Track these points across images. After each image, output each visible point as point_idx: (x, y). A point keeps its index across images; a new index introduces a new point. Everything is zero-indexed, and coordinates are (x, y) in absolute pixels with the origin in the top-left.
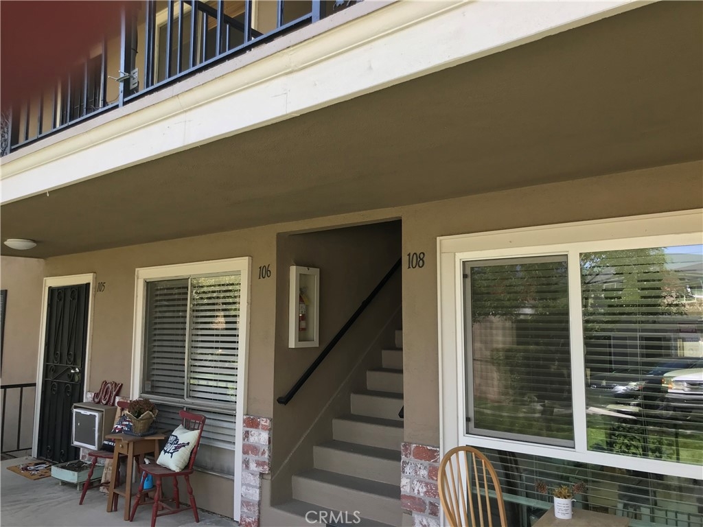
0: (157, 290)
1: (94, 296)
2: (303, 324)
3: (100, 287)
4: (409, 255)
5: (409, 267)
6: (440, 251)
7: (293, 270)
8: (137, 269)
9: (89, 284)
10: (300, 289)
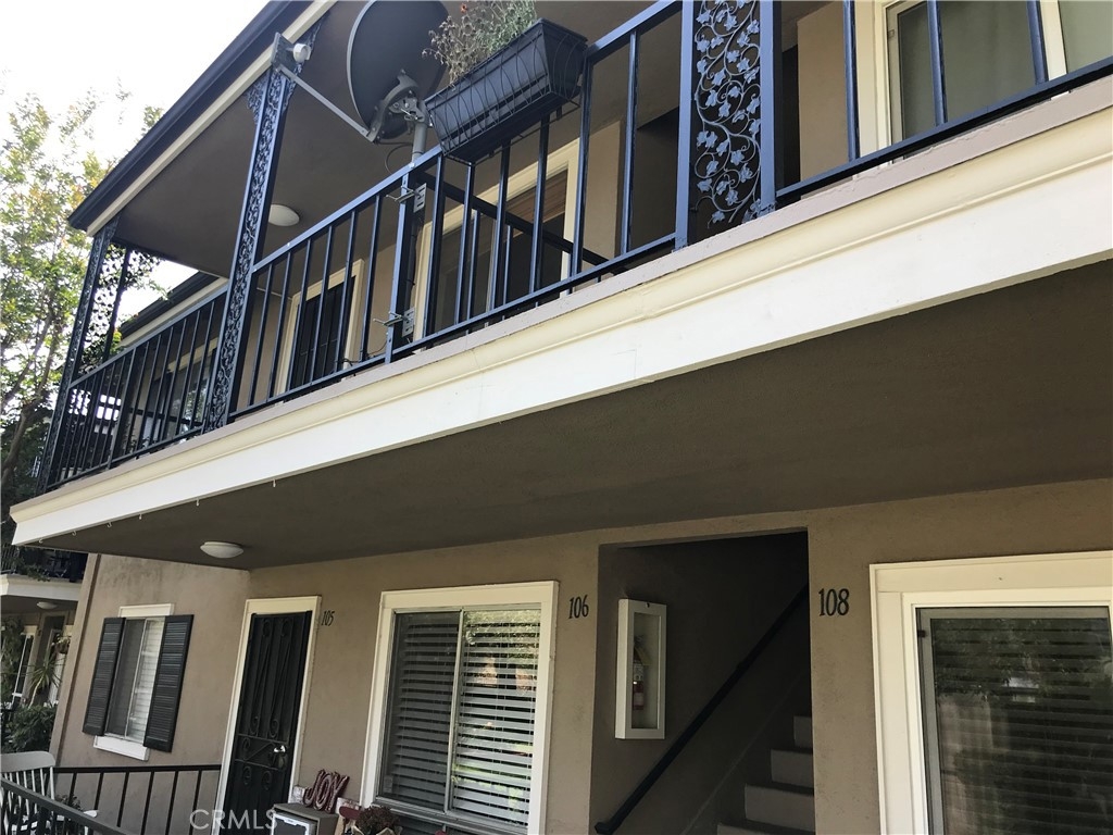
0: (412, 627)
1: (317, 631)
2: (639, 699)
3: (327, 617)
4: (822, 592)
5: (823, 614)
6: (877, 588)
7: (624, 606)
8: (383, 593)
9: (311, 612)
10: (635, 639)
